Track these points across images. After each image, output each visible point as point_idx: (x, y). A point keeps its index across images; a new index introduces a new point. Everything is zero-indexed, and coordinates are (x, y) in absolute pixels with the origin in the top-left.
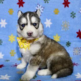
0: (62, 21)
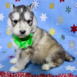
0: (57, 16)
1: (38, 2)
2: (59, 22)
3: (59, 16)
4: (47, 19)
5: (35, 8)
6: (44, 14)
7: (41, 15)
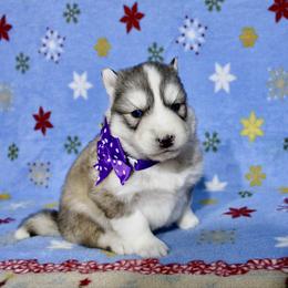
1: (200, 26)
2: (276, 91)
3: (273, 69)
4: (234, 82)
5: (192, 48)
6: (223, 65)
7: (213, 71)
